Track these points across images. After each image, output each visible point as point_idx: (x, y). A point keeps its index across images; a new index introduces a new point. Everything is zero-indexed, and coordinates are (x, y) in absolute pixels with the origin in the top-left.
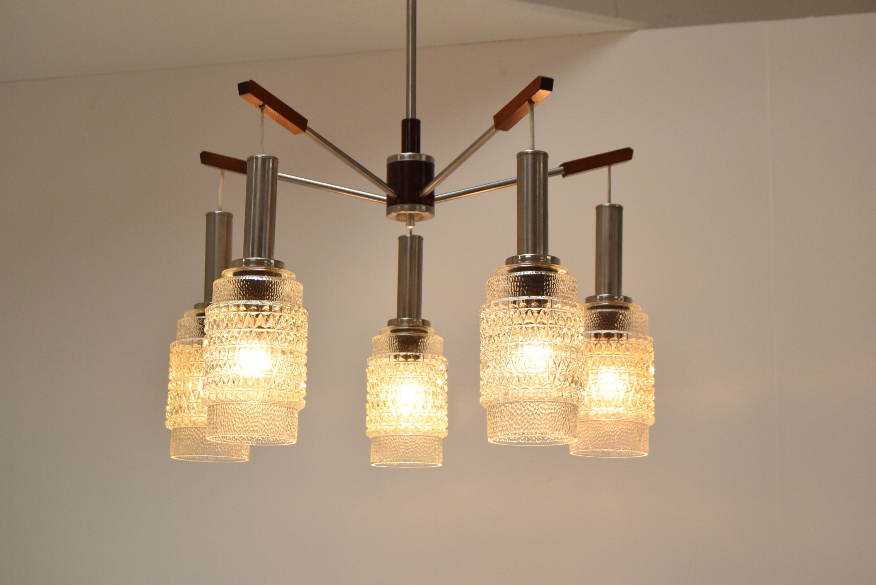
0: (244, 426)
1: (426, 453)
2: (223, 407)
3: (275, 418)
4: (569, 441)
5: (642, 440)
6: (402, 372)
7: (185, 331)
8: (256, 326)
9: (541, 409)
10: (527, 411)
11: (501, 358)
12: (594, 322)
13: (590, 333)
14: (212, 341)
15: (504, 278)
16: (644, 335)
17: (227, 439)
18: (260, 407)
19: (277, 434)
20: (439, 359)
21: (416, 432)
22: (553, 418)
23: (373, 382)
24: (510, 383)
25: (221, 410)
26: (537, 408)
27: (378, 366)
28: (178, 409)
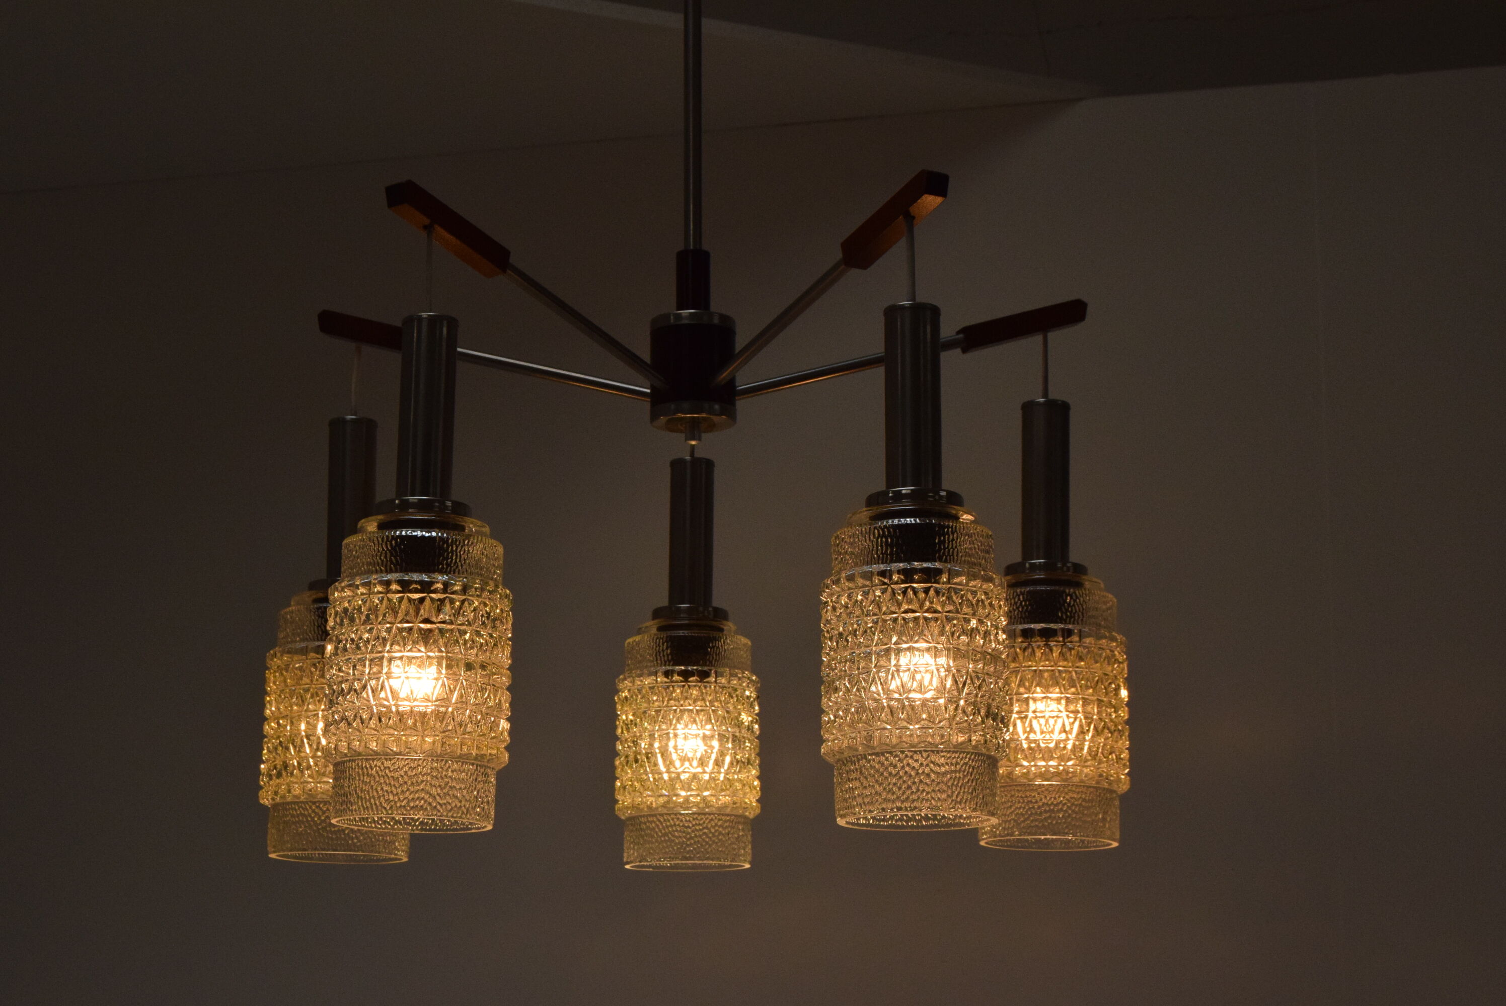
0: (399, 799)
1: (721, 844)
2: (360, 764)
3: (454, 784)
4: (982, 822)
5: (1108, 819)
6: (679, 701)
7: (293, 630)
8: (420, 619)
9: (932, 765)
10: (907, 769)
11: (859, 674)
12: (1020, 609)
13: (1015, 629)
14: (341, 645)
15: (864, 529)
16: (1109, 632)
17: (367, 823)
18: (427, 764)
19: (458, 813)
20: (743, 677)
21: (703, 808)
22: (954, 781)
23: (627, 719)
24: (876, 719)
25: (357, 770)
26: (925, 763)
27: (636, 691)
28: (281, 770)
